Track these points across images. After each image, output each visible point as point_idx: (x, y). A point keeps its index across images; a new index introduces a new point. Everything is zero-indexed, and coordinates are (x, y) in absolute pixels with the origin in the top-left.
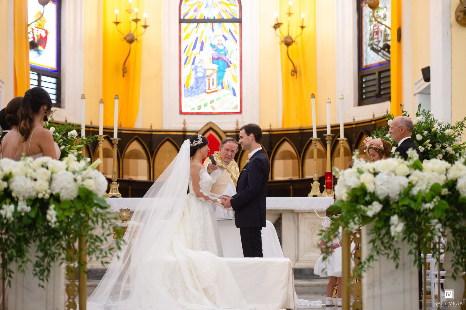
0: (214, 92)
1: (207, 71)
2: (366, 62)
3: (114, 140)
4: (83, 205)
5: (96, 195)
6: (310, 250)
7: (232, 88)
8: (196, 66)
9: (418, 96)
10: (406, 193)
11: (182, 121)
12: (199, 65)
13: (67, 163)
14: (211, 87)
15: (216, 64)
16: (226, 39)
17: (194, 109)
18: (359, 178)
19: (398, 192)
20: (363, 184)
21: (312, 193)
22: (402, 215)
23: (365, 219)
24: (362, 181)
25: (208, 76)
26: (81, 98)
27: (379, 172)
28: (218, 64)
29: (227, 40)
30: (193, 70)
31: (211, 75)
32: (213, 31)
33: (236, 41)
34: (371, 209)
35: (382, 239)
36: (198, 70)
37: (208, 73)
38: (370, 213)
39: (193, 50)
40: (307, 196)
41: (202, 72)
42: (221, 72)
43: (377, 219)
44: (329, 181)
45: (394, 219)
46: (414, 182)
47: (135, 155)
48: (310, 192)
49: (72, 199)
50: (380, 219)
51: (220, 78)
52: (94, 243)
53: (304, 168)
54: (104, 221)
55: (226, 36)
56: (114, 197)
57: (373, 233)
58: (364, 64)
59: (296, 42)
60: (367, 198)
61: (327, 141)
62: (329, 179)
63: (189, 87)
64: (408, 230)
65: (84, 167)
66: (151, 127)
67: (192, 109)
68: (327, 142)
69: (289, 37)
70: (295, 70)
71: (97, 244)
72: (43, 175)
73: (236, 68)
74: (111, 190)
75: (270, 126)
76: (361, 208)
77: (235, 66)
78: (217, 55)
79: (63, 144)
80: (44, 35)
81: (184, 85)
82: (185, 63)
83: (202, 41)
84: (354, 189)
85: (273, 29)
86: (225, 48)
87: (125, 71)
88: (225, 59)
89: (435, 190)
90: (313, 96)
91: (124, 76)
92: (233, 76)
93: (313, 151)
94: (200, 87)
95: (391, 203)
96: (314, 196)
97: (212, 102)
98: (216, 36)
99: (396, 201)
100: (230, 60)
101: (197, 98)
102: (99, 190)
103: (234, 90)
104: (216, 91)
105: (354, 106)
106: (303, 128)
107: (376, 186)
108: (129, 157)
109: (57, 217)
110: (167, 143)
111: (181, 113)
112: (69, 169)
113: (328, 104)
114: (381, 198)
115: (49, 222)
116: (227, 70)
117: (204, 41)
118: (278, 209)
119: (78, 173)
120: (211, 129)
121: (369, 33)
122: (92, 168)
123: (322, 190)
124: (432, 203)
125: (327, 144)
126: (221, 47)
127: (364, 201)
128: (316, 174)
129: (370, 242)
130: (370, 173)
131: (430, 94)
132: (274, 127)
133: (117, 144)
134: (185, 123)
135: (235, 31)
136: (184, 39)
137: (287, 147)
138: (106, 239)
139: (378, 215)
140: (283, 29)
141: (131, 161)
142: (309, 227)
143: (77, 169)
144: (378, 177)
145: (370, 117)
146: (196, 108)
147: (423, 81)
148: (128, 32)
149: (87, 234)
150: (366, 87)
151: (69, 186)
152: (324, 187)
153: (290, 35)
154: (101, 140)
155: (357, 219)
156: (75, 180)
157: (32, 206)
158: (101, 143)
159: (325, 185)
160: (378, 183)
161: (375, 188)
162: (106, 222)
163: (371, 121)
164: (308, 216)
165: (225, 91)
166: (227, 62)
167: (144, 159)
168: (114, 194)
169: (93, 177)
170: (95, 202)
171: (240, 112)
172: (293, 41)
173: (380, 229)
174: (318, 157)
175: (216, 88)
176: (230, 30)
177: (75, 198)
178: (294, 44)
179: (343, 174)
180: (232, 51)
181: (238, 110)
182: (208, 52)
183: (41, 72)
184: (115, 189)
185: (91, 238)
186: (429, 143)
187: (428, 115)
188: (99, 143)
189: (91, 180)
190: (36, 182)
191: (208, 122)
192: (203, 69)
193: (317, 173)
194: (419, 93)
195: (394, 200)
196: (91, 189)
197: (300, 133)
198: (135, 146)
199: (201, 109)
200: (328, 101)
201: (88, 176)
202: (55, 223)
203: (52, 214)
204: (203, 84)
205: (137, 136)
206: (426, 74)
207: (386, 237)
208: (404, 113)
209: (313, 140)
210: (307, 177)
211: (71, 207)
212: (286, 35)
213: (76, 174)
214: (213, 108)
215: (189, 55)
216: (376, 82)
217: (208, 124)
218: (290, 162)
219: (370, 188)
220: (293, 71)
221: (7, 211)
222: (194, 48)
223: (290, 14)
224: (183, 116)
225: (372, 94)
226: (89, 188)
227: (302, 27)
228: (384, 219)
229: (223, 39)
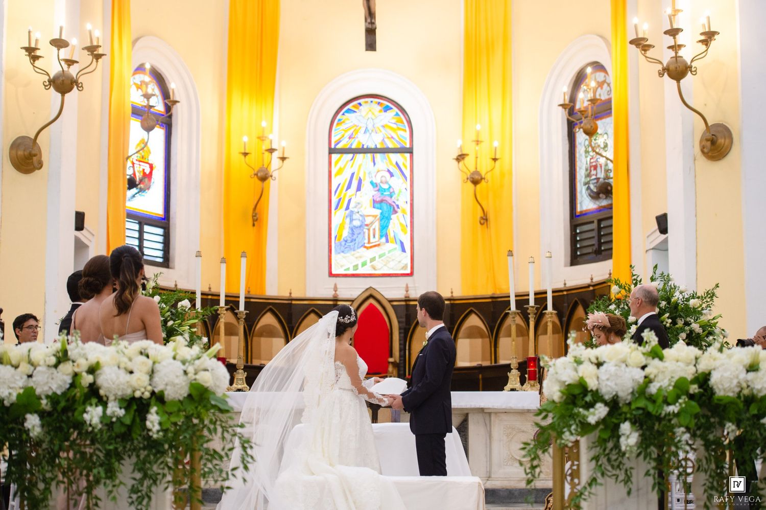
0: (375, 246)
1: (366, 218)
2: (581, 206)
3: (240, 312)
4: (196, 408)
5: (214, 393)
6: (507, 464)
7: (400, 241)
8: (352, 212)
9: (651, 252)
10: (641, 391)
11: (333, 286)
12: (356, 210)
13: (175, 350)
14: (372, 240)
15: (378, 208)
17: (348, 269)
18: (576, 370)
19: (631, 390)
20: (582, 378)
21: (509, 386)
22: (636, 422)
23: (585, 427)
24: (581, 375)
25: (367, 225)
26: (196, 256)
27: (604, 362)
28: (380, 209)
29: (393, 176)
30: (347, 217)
31: (372, 223)
32: (374, 164)
33: (406, 178)
34: (594, 414)
35: (608, 454)
36: (354, 217)
37: (368, 220)
38: (592, 420)
39: (347, 190)
40: (502, 389)
41: (359, 220)
42: (385, 220)
43: (601, 427)
44: (533, 369)
45: (626, 427)
46: (652, 376)
47: (269, 332)
48: (506, 384)
49: (181, 398)
50: (606, 428)
51: (384, 228)
52: (211, 461)
53: (497, 349)
54: (224, 429)
55: (391, 171)
56: (239, 390)
57: (596, 447)
58: (579, 209)
59: (486, 180)
60: (588, 398)
61: (529, 314)
62: (532, 367)
63: (342, 240)
64: (644, 443)
65: (198, 355)
66: (290, 294)
67: (345, 270)
68: (529, 316)
69: (476, 172)
70: (484, 218)
71: (215, 462)
72: (141, 365)
73: (406, 214)
74: (235, 380)
75: (452, 293)
76: (579, 412)
77: (404, 212)
78: (380, 197)
79: (172, 319)
80: (147, 171)
81: (336, 237)
82: (336, 208)
83: (360, 178)
84: (569, 385)
85: (455, 162)
86: (390, 187)
87: (255, 218)
88: (390, 202)
89: (680, 387)
90: (510, 253)
91: (254, 225)
92: (401, 224)
93: (510, 326)
94: (357, 240)
95: (621, 405)
96: (512, 390)
97: (373, 260)
98: (378, 171)
99: (627, 402)
100: (397, 203)
101: (353, 255)
102: (218, 387)
103: (402, 244)
104: (379, 245)
105: (565, 266)
106: (496, 296)
107: (600, 382)
108: (261, 335)
109: (160, 424)
110: (312, 316)
111: (331, 275)
112: (177, 357)
113: (530, 264)
114: (607, 397)
115: (149, 430)
116: (393, 217)
117: (362, 178)
118: (463, 407)
119: (189, 362)
120: (371, 296)
121: (584, 168)
122: (208, 355)
123: (522, 382)
124: (677, 404)
125: (529, 318)
126: (386, 186)
127: (583, 403)
128: (514, 359)
129: (592, 459)
130: (592, 363)
131: (667, 250)
132: (457, 294)
133: (244, 319)
134: (336, 289)
135: (404, 165)
136: (336, 175)
137: (474, 321)
138: (227, 455)
139: (603, 421)
140: (469, 162)
141: (264, 340)
142: (505, 432)
143: (189, 358)
144: (602, 368)
145: (587, 281)
146: (351, 268)
147: (658, 232)
148: (260, 166)
149: (202, 448)
150: (581, 240)
151: (177, 381)
152: (526, 377)
153: (478, 170)
154: (222, 314)
155: (573, 427)
156: (185, 373)
157: (127, 408)
158: (222, 318)
159: (526, 374)
160: (603, 377)
161: (599, 384)
162: (228, 431)
163: (589, 286)
164: (504, 417)
165: (391, 246)
166: (393, 206)
167: (281, 337)
168: (240, 387)
169: (209, 369)
170: (213, 402)
171: (411, 274)
172: (482, 179)
173: (605, 441)
174: (517, 336)
175: (378, 241)
176: (397, 164)
177: (184, 398)
178: (483, 183)
179: (554, 365)
180: (400, 192)
181: (408, 271)
182: (368, 192)
183: (143, 220)
184: (240, 379)
185: (207, 454)
186: (668, 318)
187: (666, 279)
188: (219, 316)
189: (206, 373)
190: (133, 375)
191: (368, 287)
192: (361, 215)
193: (516, 358)
194: (652, 249)
195: (625, 400)
196: (206, 385)
197: (493, 302)
198: (268, 319)
199: (358, 269)
200: (531, 260)
201: (203, 367)
202: (158, 432)
203: (154, 420)
204: (360, 236)
205: (271, 306)
206: (662, 223)
207: (614, 452)
208: (635, 277)
209: (510, 313)
210: (502, 362)
211: (179, 411)
212: (472, 169)
213: (187, 364)
214: (374, 269)
215: (342, 196)
216: (594, 234)
217: (367, 289)
218: (478, 342)
219: (592, 384)
220: (482, 218)
221: (93, 415)
222: (349, 187)
223: (478, 142)
224: (334, 279)
225: (589, 250)
226: (204, 384)
227: (495, 160)
228: (611, 427)
229: (388, 175)
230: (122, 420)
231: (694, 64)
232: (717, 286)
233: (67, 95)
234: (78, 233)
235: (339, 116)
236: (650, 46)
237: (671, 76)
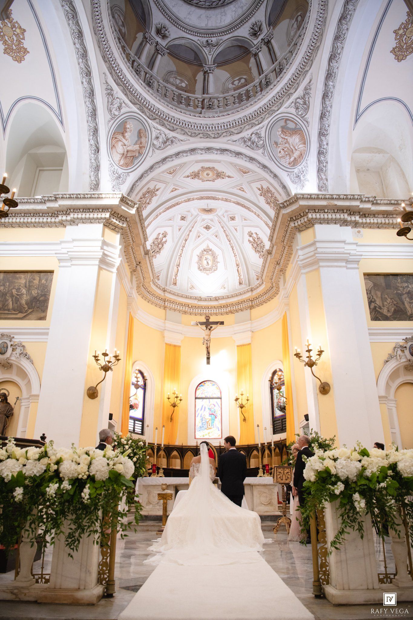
1: (207, 420)
3: (162, 447)
4: (113, 485)
5: (124, 477)
6: (259, 505)
8: (202, 418)
9: (302, 428)
10: (361, 474)
11: (196, 442)
14: (209, 427)
15: (210, 416)
16: (215, 406)
17: (201, 436)
18: (322, 464)
19: (355, 474)
20: (326, 468)
22: (362, 493)
23: (333, 497)
24: (325, 466)
26: (147, 427)
27: (338, 458)
30: (200, 419)
34: (337, 489)
35: (347, 513)
38: (337, 492)
40: (256, 476)
42: (213, 420)
43: (342, 496)
45: (356, 496)
46: (365, 466)
47: (175, 457)
48: (258, 474)
49: (104, 479)
50: (345, 497)
51: (212, 423)
56: (161, 477)
58: (275, 416)
60: (332, 479)
62: (267, 468)
63: (199, 427)
65: (117, 455)
66: (182, 444)
68: (266, 449)
69: (242, 404)
71: (118, 518)
72: (84, 460)
76: (330, 488)
78: (211, 413)
80: (137, 403)
82: (197, 417)
84: (320, 472)
85: (235, 401)
86: (214, 410)
87: (172, 419)
88: (214, 414)
90: (258, 426)
91: (171, 422)
95: (350, 483)
96: (260, 477)
97: (209, 433)
98: (211, 405)
99: (354, 481)
100: (217, 415)
101: (202, 432)
102: (127, 473)
103: (218, 428)
106: (249, 445)
108: (172, 458)
109: (90, 495)
110: (189, 452)
111: (195, 438)
112: (106, 456)
114: (342, 479)
115: (83, 498)
116: (215, 419)
119: (111, 458)
121: (276, 403)
122: (123, 456)
123: (264, 474)
124: (385, 482)
127: (330, 482)
130: (330, 459)
131: (309, 426)
135: (219, 403)
136: (197, 406)
139: (342, 493)
140: (239, 401)
141: (173, 460)
142: (258, 493)
143: (111, 456)
144: (337, 462)
145: (279, 439)
147: (305, 421)
148: (173, 402)
150: (276, 426)
151: (103, 469)
152: (265, 472)
156: (108, 465)
157: (73, 485)
160: (338, 467)
161: (337, 471)
163: (280, 441)
166: (215, 416)
167: (179, 459)
168: (161, 475)
169: (123, 463)
170: (123, 482)
172: (244, 406)
173: (345, 505)
177: (106, 479)
178: (244, 408)
181: (220, 437)
183: (135, 420)
184: (161, 473)
189: (121, 465)
190: (79, 465)
192: (205, 419)
195: (353, 480)
196: (120, 472)
197: (248, 447)
198: (175, 454)
199: (204, 436)
201: (119, 462)
202: (88, 499)
203: (86, 493)
204: (205, 426)
205: (176, 448)
206: (306, 417)
207: (351, 511)
209: (259, 447)
210: (253, 467)
211: (102, 486)
212: (241, 403)
213: (110, 460)
214: (209, 436)
215: (199, 413)
216: (280, 424)
219: (333, 471)
220: (244, 419)
221: (52, 489)
222: (201, 409)
223: (242, 395)
224: (196, 440)
225: (279, 429)
226: (118, 471)
227: (248, 400)
228: (347, 496)
229: (213, 406)
230: (69, 492)
231: (316, 362)
232: (335, 436)
233: (107, 372)
234: (110, 421)
235: (199, 387)
236: (301, 357)
237: (309, 366)
